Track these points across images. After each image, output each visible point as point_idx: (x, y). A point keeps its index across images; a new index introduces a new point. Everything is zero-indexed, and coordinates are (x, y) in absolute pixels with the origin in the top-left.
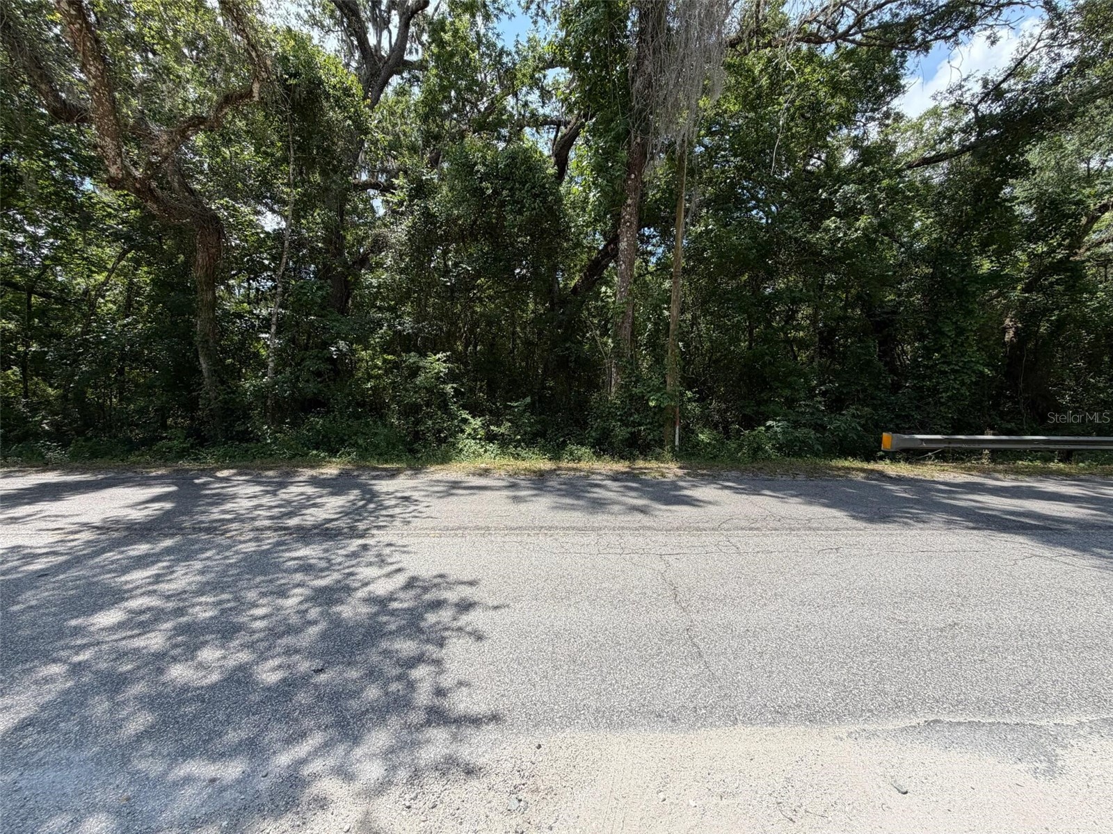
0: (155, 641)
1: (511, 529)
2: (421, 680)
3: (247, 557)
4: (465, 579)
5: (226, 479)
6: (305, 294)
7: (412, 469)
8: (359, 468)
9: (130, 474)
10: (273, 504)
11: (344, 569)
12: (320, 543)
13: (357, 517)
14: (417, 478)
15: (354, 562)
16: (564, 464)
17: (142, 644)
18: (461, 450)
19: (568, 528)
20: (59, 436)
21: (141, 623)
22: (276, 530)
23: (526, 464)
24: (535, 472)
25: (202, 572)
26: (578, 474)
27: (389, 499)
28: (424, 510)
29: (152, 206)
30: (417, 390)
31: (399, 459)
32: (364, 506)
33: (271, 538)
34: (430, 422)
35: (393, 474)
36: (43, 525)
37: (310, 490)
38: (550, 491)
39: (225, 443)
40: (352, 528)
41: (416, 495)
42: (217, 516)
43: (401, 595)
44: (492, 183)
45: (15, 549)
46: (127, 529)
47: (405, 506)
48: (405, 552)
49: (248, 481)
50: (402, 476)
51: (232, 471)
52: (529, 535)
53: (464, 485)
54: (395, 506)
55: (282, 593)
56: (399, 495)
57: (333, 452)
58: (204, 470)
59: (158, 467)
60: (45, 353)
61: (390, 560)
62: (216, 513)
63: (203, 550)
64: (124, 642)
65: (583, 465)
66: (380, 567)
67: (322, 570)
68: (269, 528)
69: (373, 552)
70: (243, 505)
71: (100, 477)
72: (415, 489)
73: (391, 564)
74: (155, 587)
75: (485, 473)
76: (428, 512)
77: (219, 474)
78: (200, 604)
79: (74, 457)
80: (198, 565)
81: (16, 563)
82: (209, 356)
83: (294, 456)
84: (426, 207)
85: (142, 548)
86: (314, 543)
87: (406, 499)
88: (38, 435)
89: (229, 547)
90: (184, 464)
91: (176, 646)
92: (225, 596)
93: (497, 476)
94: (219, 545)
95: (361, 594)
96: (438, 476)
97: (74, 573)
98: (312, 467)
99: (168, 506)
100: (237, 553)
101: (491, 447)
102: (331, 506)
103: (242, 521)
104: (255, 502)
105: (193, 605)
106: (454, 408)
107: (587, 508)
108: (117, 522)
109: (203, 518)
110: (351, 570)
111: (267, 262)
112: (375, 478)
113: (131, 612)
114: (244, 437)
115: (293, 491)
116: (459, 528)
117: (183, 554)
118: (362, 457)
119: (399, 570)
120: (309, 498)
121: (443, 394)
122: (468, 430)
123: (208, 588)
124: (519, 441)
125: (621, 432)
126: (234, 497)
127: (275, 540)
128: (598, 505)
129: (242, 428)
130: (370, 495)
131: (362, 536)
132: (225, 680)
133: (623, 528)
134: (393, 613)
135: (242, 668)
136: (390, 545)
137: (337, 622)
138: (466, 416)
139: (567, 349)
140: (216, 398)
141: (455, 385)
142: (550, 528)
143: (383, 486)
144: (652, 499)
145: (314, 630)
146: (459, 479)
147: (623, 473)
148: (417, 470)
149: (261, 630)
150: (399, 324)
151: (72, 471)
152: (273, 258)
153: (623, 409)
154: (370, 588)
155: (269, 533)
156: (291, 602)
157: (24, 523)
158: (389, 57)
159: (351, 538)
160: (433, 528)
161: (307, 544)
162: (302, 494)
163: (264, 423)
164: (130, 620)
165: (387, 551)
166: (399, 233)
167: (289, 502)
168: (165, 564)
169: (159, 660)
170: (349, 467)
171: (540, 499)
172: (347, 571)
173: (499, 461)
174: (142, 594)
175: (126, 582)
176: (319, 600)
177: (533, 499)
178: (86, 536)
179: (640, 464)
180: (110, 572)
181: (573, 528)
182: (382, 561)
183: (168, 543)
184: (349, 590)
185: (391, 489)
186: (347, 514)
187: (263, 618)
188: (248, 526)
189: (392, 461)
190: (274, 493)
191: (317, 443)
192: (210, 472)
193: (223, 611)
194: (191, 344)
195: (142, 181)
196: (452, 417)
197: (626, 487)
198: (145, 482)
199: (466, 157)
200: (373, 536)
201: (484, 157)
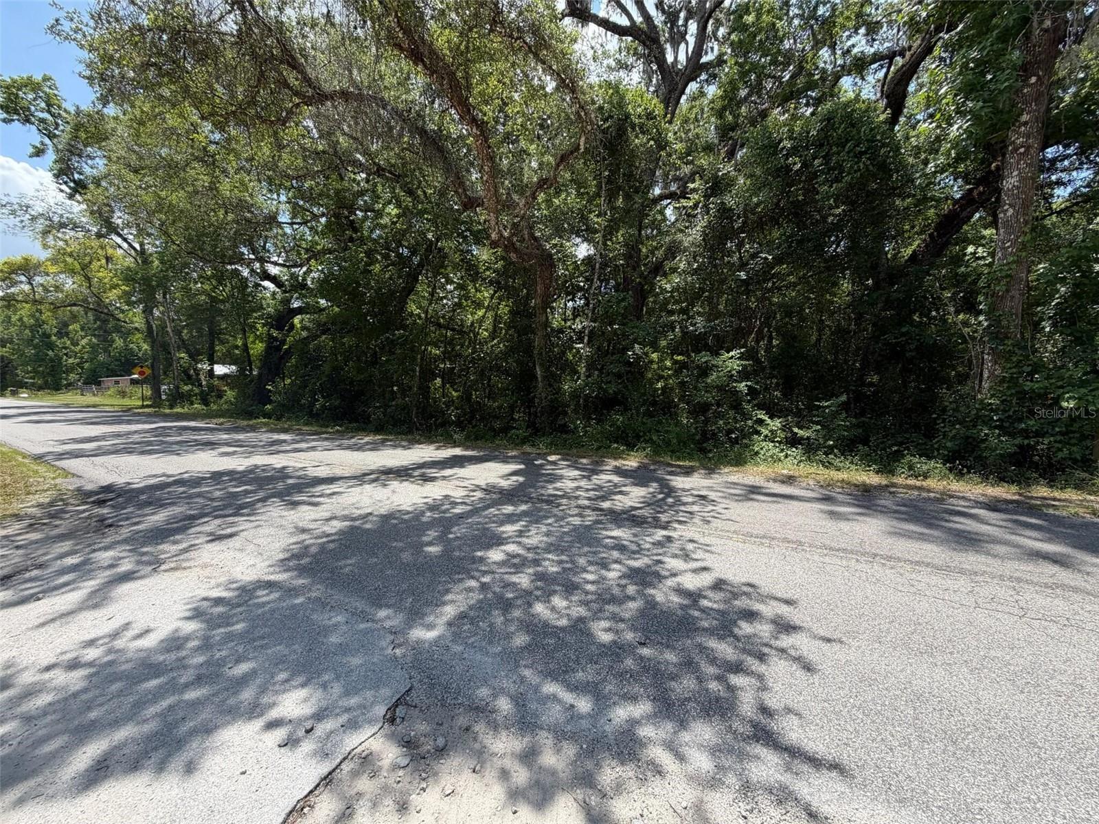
0: (523, 580)
1: (831, 549)
2: (741, 689)
3: (575, 529)
4: (779, 595)
5: (554, 463)
6: (611, 307)
7: (705, 468)
8: (655, 463)
9: (497, 453)
10: (589, 487)
11: (653, 555)
12: (630, 528)
13: (659, 509)
14: (711, 478)
15: (660, 551)
16: (899, 480)
17: (517, 581)
18: (757, 453)
19: (917, 563)
20: (459, 424)
21: (515, 563)
22: (594, 510)
23: (843, 475)
24: (856, 485)
25: (548, 534)
26: (925, 494)
27: (686, 496)
28: (723, 511)
29: (513, 256)
30: (708, 388)
31: (691, 458)
32: (663, 499)
33: (591, 517)
34: (721, 422)
35: (688, 472)
36: (458, 483)
37: (616, 479)
38: (881, 512)
39: (551, 434)
40: (656, 519)
41: (713, 495)
42: (551, 492)
43: (710, 594)
44: (800, 156)
45: (447, 497)
46: (500, 493)
47: (703, 504)
48: (708, 551)
49: (569, 466)
50: (696, 475)
51: (559, 457)
52: (857, 561)
53: (764, 491)
54: (693, 503)
55: (604, 565)
56: (696, 493)
57: (631, 446)
58: (539, 454)
59: (512, 449)
60: (454, 368)
61: (694, 556)
62: (550, 490)
63: (547, 517)
64: (506, 576)
65: (930, 483)
66: (685, 561)
67: (634, 552)
68: (589, 507)
69: (677, 544)
70: (568, 485)
71: (482, 453)
72: (710, 488)
73: (697, 560)
74: (520, 540)
75: (789, 480)
76: (727, 514)
77: (549, 458)
78: (549, 559)
79: (468, 438)
80: (544, 529)
81: (448, 506)
82: (542, 365)
83: (599, 448)
84: (722, 203)
85: (509, 509)
86: (624, 526)
87: (703, 497)
88: (451, 423)
89: (563, 518)
90: (528, 449)
91: (537, 588)
92: (564, 558)
93: (804, 485)
94: (555, 516)
95: (670, 582)
96: (734, 478)
97: (476, 519)
98: (615, 459)
99: (521, 479)
100: (568, 524)
101: (793, 452)
102: (634, 496)
103: (569, 498)
104: (575, 484)
105: (544, 559)
106: (748, 407)
107: (948, 541)
108: (494, 487)
109: (543, 492)
110: (659, 558)
111: (582, 284)
112: (671, 473)
113: (508, 554)
114: (564, 429)
115: (603, 478)
116: (764, 537)
117: (534, 517)
118: (656, 452)
119: (705, 569)
120: (616, 486)
121: (735, 392)
122: (765, 432)
123: (552, 548)
124: (831, 448)
125: (998, 443)
126: (561, 477)
127: (594, 518)
128: (968, 541)
129: (563, 422)
130: (669, 491)
131: (665, 528)
132: (572, 627)
133: (1019, 580)
134: (703, 610)
135: (581, 620)
136: (691, 541)
137: (651, 604)
138: (762, 417)
139: (903, 334)
140: (546, 398)
141: (749, 383)
142: (889, 558)
143: (679, 482)
144: (1075, 547)
145: (632, 605)
146: (758, 484)
147: (1012, 502)
148: (711, 471)
149: (592, 593)
150: (691, 324)
151: (467, 448)
152: (587, 279)
153: (1005, 411)
154: (679, 579)
155: (588, 512)
156: (612, 575)
157: (449, 481)
158: (686, 67)
159: (655, 528)
160: (735, 532)
161: (619, 527)
162: (610, 481)
163: (577, 419)
164: (508, 560)
165: (690, 546)
166: (695, 234)
167: (600, 488)
168: (524, 523)
169: (527, 597)
170: (646, 461)
171: (868, 519)
172: (655, 558)
173: (806, 469)
174: (513, 542)
175: (504, 532)
176: (635, 579)
177: (857, 517)
178: (479, 494)
179: (1042, 491)
180: (494, 522)
181: (928, 565)
182: (686, 557)
183: (524, 507)
184: (660, 577)
185: (687, 486)
186: (649, 505)
187: (593, 583)
188: (573, 503)
189: (684, 459)
190: (589, 478)
191: (617, 438)
192: (543, 456)
193: (564, 569)
194: (530, 356)
195: (509, 239)
196: (746, 416)
197: (1016, 521)
198: (505, 460)
199: (769, 137)
200: (675, 529)
201: (791, 131)
